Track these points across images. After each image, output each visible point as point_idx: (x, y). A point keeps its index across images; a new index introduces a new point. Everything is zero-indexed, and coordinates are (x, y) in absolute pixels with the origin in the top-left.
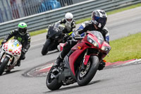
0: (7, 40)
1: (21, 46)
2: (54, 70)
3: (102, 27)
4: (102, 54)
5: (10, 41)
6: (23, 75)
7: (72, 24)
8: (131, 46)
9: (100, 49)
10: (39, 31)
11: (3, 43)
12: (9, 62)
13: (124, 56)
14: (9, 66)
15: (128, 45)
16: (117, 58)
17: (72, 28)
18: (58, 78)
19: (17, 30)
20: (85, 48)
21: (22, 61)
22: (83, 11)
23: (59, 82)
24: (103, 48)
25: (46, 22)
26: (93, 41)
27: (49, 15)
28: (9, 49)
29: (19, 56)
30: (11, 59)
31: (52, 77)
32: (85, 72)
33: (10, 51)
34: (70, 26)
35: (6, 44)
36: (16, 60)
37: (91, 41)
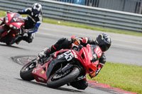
6: (12, 58)
8: (140, 78)
10: (49, 20)
13: (127, 85)
15: (137, 75)
16: (119, 84)
22: (105, 19)
25: (62, 14)
27: (68, 8)
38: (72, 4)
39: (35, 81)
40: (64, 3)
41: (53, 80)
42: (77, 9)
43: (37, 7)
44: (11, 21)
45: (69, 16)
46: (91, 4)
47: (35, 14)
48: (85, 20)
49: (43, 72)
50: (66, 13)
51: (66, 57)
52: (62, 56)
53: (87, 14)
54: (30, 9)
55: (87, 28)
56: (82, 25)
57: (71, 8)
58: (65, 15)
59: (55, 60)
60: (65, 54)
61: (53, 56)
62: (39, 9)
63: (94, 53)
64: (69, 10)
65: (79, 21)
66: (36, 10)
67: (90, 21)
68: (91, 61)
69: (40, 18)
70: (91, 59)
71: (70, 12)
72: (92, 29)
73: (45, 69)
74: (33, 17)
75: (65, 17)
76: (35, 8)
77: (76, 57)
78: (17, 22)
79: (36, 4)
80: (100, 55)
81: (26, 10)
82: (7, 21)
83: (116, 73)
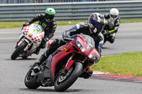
0: (30, 23)
1: (43, 33)
2: (35, 68)
3: (98, 32)
4: (88, 62)
5: (32, 25)
7: (116, 22)
9: (87, 56)
11: (24, 25)
12: (27, 48)
14: (26, 52)
17: (115, 26)
18: (37, 77)
19: (43, 14)
20: (71, 51)
21: (41, 49)
23: (38, 81)
24: (90, 56)
26: (81, 46)
28: (29, 33)
29: (39, 43)
30: (29, 45)
31: (32, 74)
32: (65, 77)
33: (30, 36)
34: (113, 23)
35: (27, 28)
36: (34, 47)
37: (79, 45)
38: (79, 3)
83: (136, 62)
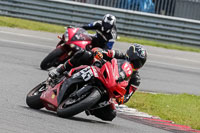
38: (136, 12)
39: (44, 109)
40: (125, 11)
41: (65, 106)
42: (144, 20)
43: (110, 19)
44: (73, 39)
45: (133, 28)
46: (163, 12)
47: (106, 29)
48: (155, 34)
49: (53, 96)
50: (128, 24)
51: (83, 76)
52: (78, 74)
53: (159, 26)
54: (100, 22)
55: (158, 46)
56: (151, 42)
57: (136, 18)
58: (126, 28)
59: (69, 80)
60: (82, 71)
61: (67, 76)
62: (111, 23)
63: (122, 70)
64: (132, 20)
65: (146, 35)
66: (108, 24)
67: (162, 35)
68: (117, 81)
69: (114, 35)
70: (117, 78)
71: (134, 23)
72: (165, 47)
73: (56, 93)
74: (104, 33)
75: (127, 30)
76: (106, 20)
77: (96, 75)
78: (81, 40)
79: (108, 15)
80: (130, 73)
81: (94, 24)
82: (67, 40)
